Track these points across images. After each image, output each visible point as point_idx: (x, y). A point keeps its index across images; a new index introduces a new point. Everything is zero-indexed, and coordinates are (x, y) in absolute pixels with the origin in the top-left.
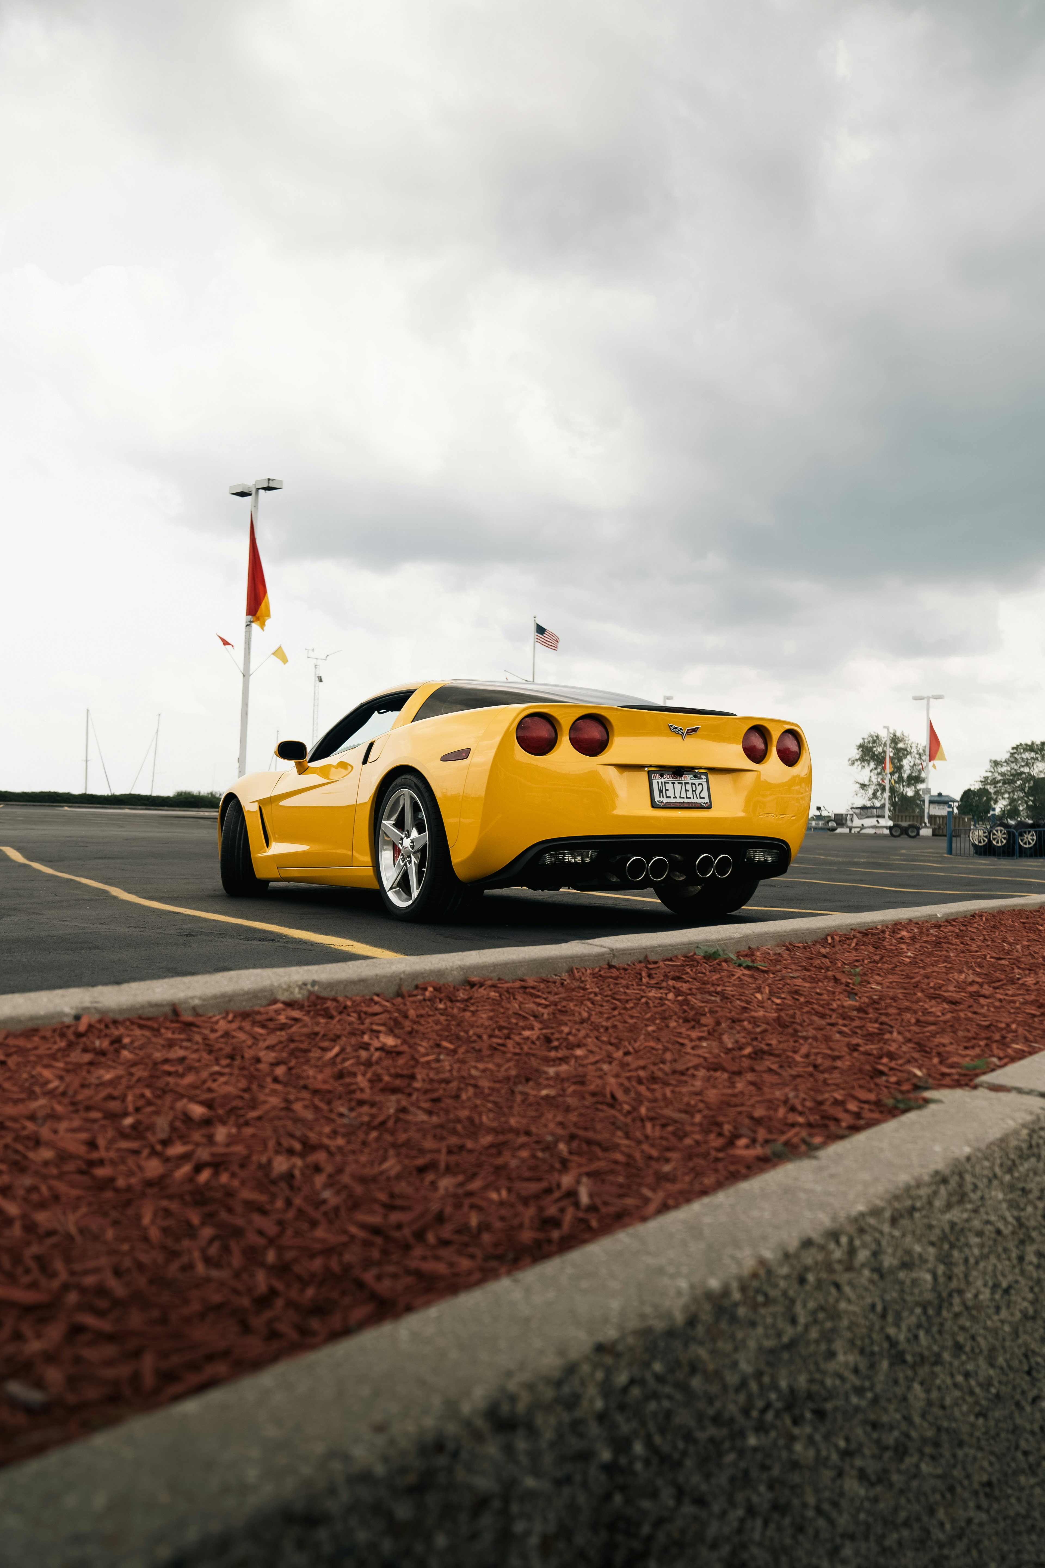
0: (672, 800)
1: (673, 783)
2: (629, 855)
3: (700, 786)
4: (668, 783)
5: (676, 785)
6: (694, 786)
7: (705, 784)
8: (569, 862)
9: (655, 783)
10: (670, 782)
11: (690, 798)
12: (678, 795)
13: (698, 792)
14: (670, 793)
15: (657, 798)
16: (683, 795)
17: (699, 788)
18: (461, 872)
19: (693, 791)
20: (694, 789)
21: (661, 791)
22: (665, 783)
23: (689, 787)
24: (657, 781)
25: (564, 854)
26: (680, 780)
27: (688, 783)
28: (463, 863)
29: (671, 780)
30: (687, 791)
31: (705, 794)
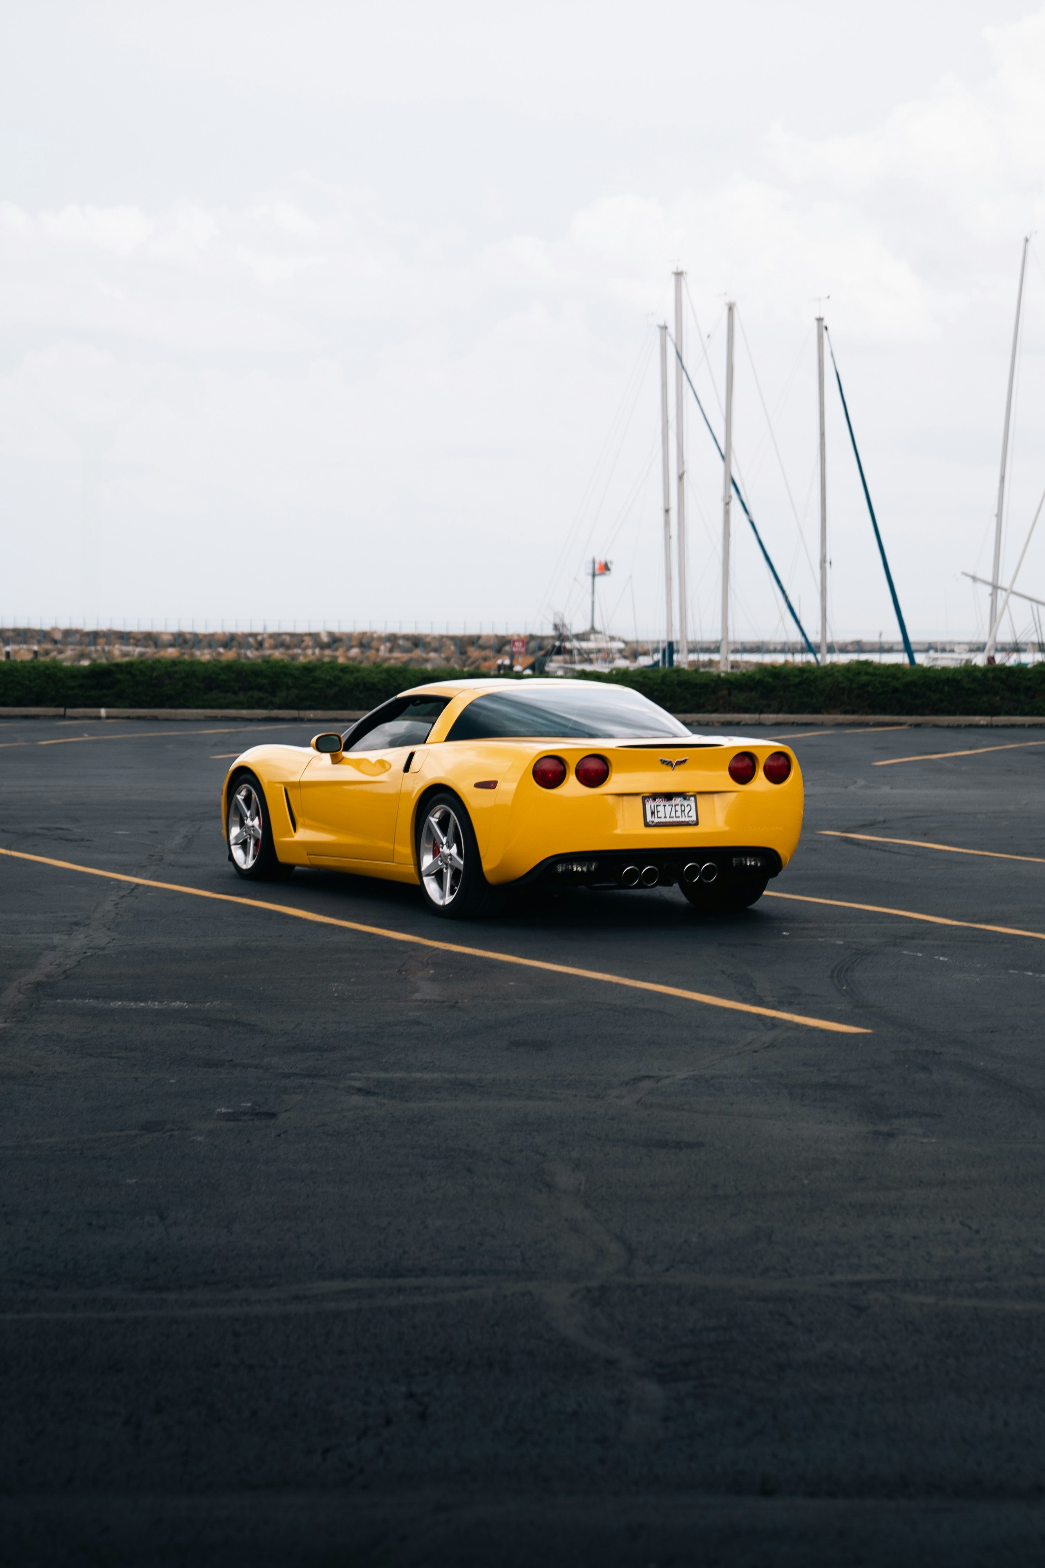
0: (663, 820)
1: (665, 806)
2: (624, 865)
3: (689, 807)
4: (660, 805)
5: (667, 807)
6: (683, 807)
7: (693, 805)
8: (577, 871)
9: (648, 806)
10: (662, 805)
11: (679, 817)
12: (668, 815)
13: (686, 812)
14: (661, 814)
15: (649, 818)
16: (673, 814)
17: (688, 809)
18: (491, 878)
19: (682, 811)
20: (683, 809)
21: (653, 813)
22: (657, 806)
23: (678, 808)
24: (650, 804)
25: (572, 865)
26: (670, 803)
27: (678, 805)
28: (492, 871)
29: (662, 803)
30: (676, 811)
31: (693, 813)
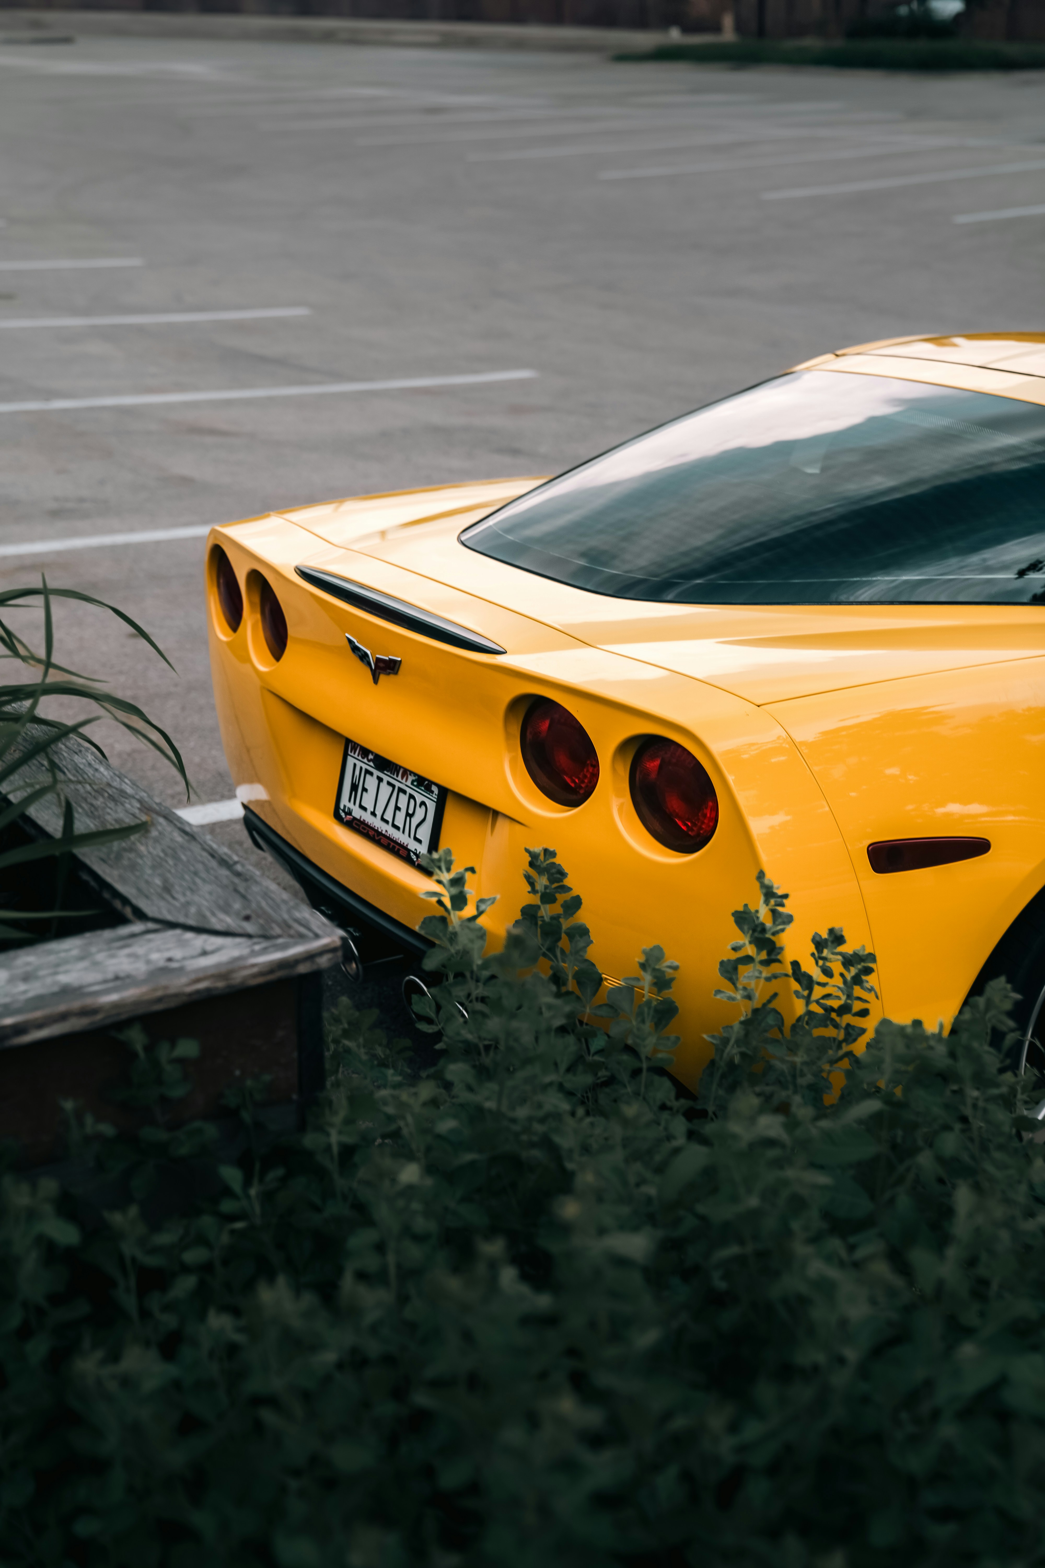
0: (367, 817)
1: (380, 780)
3: (423, 807)
4: (371, 774)
5: (384, 785)
6: (412, 801)
7: (431, 806)
9: (350, 761)
10: (375, 774)
11: (398, 828)
12: (379, 813)
13: (415, 821)
14: (368, 800)
15: (345, 801)
16: (389, 816)
17: (420, 814)
19: (408, 814)
20: (411, 812)
21: (354, 790)
22: (366, 772)
23: (403, 800)
24: (354, 761)
26: (391, 778)
27: (405, 792)
29: (376, 771)
30: (397, 808)
31: (425, 832)
